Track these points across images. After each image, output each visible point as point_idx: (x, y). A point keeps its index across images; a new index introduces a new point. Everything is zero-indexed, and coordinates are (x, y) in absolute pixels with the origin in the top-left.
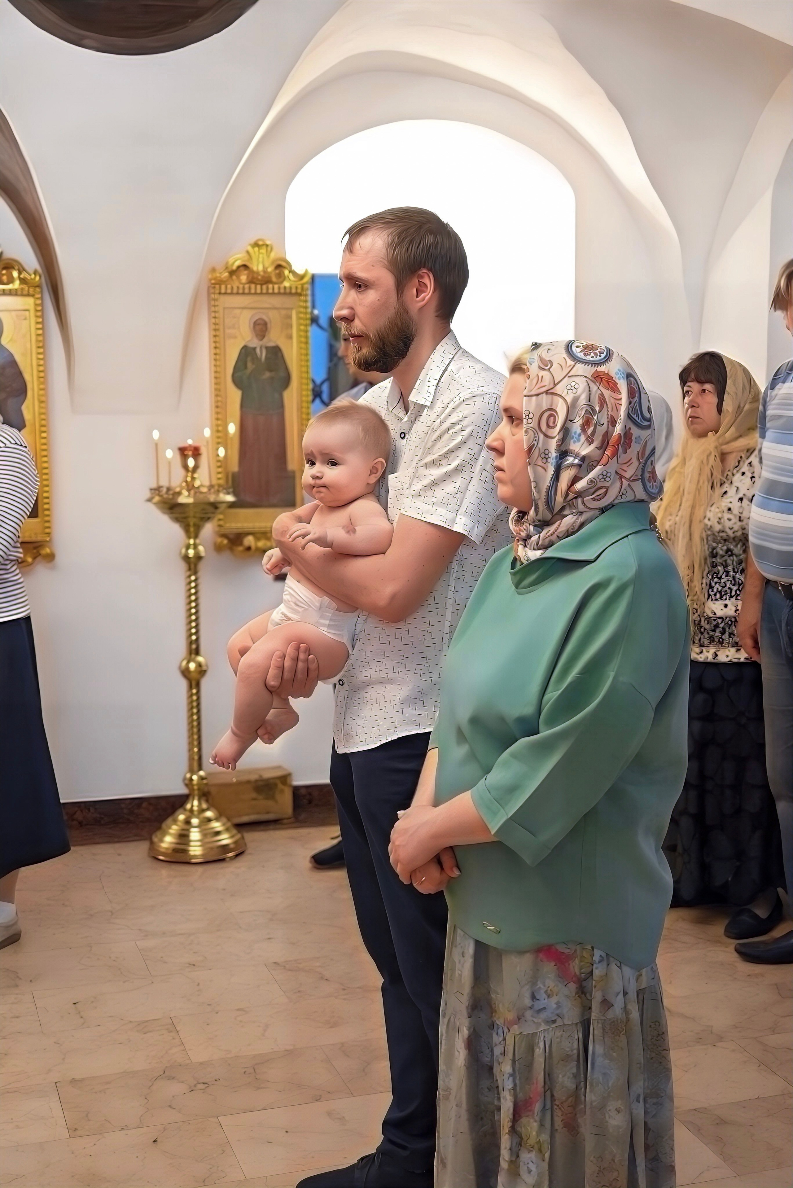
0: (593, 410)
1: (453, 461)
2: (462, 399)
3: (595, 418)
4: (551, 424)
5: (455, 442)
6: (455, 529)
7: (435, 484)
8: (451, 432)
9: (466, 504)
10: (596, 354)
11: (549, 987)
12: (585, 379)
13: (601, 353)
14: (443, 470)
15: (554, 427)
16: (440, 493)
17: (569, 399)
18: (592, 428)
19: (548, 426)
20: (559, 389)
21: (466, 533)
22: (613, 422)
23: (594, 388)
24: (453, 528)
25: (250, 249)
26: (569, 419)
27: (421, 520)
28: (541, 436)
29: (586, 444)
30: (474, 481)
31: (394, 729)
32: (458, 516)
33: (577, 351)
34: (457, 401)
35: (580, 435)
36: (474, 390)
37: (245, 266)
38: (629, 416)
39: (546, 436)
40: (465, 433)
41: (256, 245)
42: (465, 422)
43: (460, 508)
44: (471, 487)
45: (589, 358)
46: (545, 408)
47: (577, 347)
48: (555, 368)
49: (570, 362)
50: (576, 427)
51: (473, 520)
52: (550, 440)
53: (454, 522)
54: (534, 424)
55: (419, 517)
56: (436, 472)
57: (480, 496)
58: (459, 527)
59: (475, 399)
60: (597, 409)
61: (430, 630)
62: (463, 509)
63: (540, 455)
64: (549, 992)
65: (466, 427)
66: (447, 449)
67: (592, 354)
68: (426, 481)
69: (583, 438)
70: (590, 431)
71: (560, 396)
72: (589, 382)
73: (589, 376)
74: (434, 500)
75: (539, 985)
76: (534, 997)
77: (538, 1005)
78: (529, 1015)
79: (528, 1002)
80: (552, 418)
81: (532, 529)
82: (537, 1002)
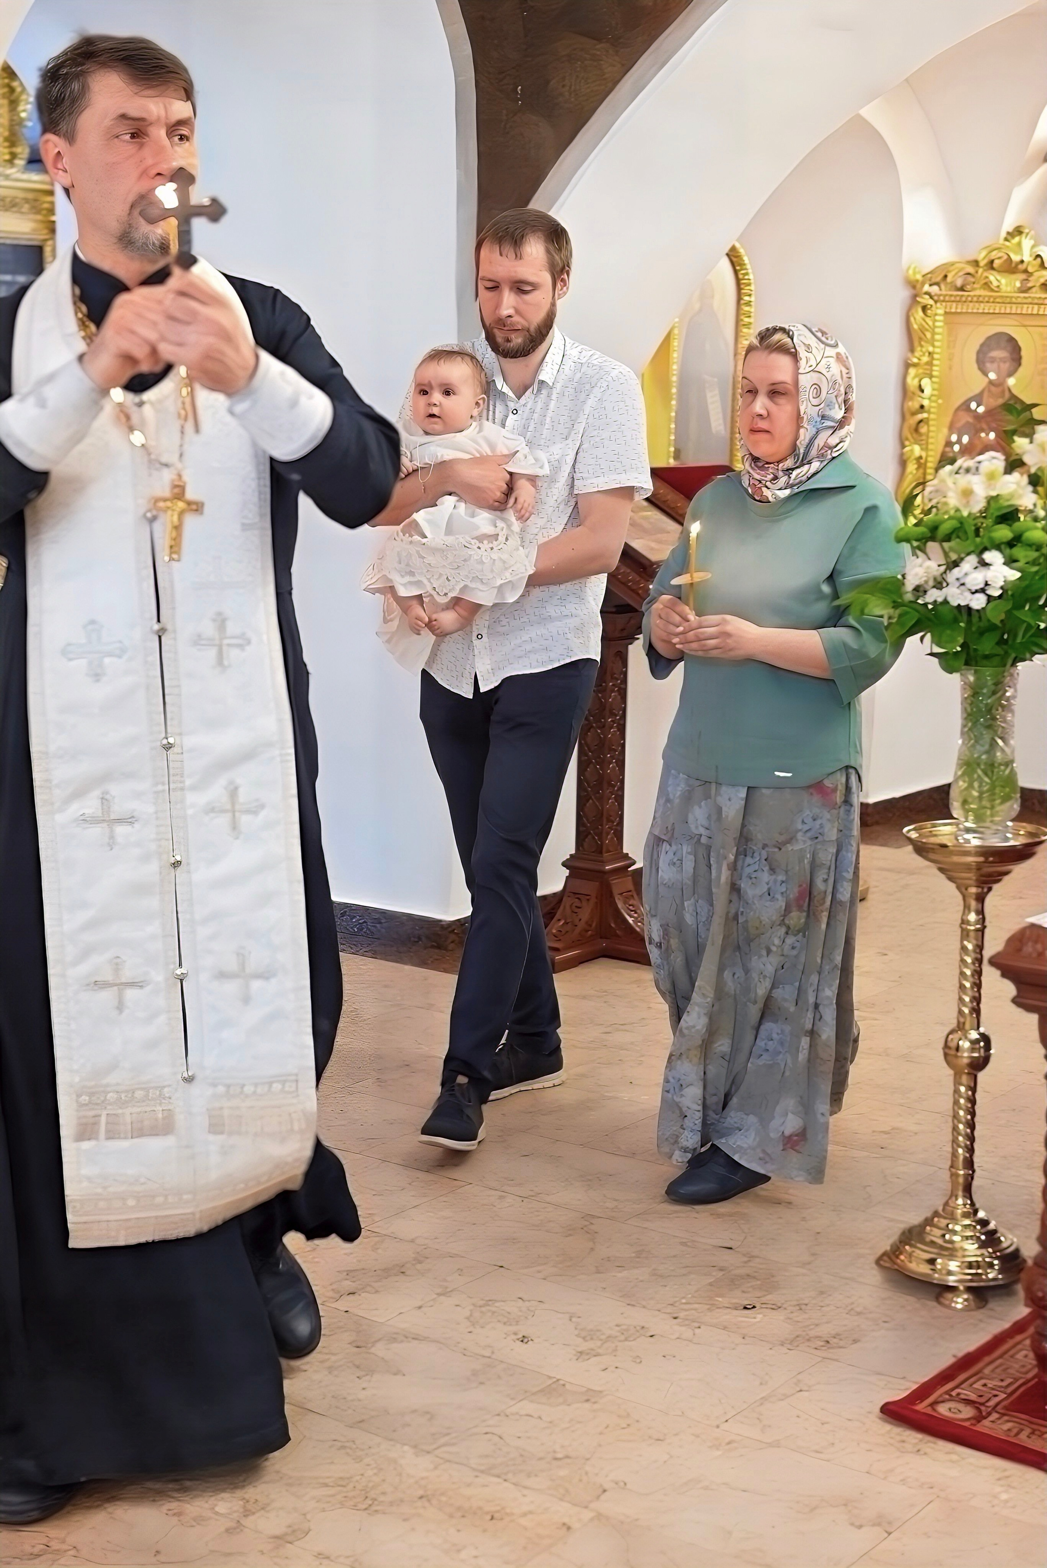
17: (828, 376)
75: (808, 812)
76: (803, 822)
77: (806, 827)
78: (800, 835)
79: (799, 826)
80: (815, 390)
81: (781, 474)
82: (805, 826)
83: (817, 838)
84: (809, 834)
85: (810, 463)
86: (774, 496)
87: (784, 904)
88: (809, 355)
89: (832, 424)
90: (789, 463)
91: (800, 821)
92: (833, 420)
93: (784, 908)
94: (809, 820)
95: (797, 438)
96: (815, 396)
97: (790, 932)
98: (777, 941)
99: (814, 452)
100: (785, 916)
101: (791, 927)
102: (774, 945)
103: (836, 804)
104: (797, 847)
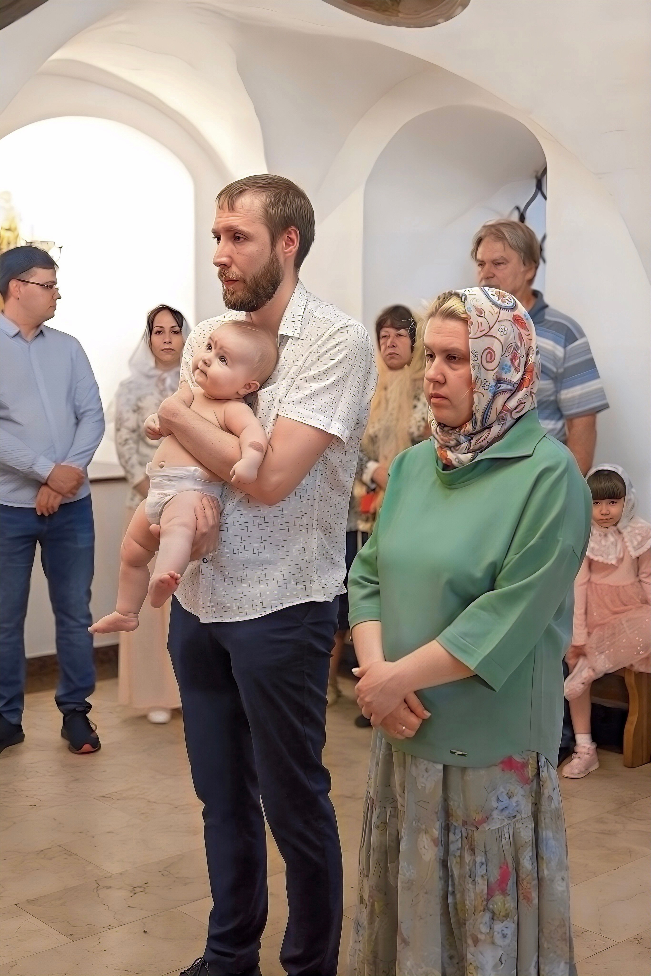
0: (517, 346)
1: (331, 376)
2: (337, 329)
3: (519, 352)
5: (333, 362)
6: (331, 431)
7: (315, 394)
8: (329, 354)
9: (339, 412)
11: (509, 790)
12: (509, 322)
14: (322, 384)
15: (491, 362)
16: (319, 402)
17: (502, 339)
20: (493, 332)
21: (339, 435)
23: (515, 328)
24: (329, 430)
26: (502, 355)
27: (302, 422)
28: (483, 370)
29: (515, 373)
30: (346, 394)
31: (278, 601)
32: (333, 422)
34: (333, 330)
35: (510, 367)
36: (345, 322)
39: (486, 369)
40: (341, 356)
42: (341, 347)
43: (334, 415)
44: (343, 399)
46: (485, 348)
48: (488, 315)
49: (496, 310)
50: (508, 361)
51: (344, 425)
52: (489, 372)
53: (329, 425)
55: (300, 420)
56: (316, 386)
57: (349, 406)
58: (333, 431)
59: (348, 329)
60: (519, 345)
61: (303, 517)
62: (336, 416)
63: (481, 384)
64: (510, 793)
65: (343, 350)
66: (326, 367)
68: (307, 392)
70: (517, 363)
71: (495, 337)
72: (512, 324)
73: (512, 320)
74: (314, 407)
75: (502, 789)
76: (498, 800)
77: (501, 806)
78: (495, 814)
79: (494, 804)
80: (489, 355)
81: (462, 438)
82: (500, 803)
83: (515, 817)
84: (506, 813)
85: (490, 427)
86: (457, 460)
87: (485, 887)
88: (480, 320)
89: (509, 387)
90: (469, 427)
91: (494, 799)
92: (509, 383)
93: (485, 891)
94: (504, 798)
95: (472, 403)
96: (488, 360)
97: (495, 918)
98: (484, 929)
99: (493, 417)
100: (488, 900)
101: (497, 913)
102: (482, 933)
103: (529, 778)
104: (494, 825)
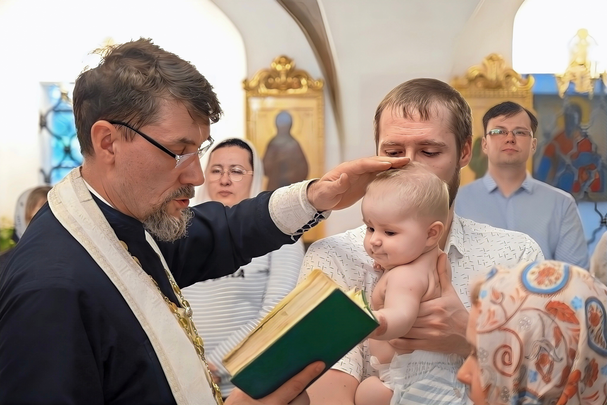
0: (548, 344)
3: (552, 353)
4: (507, 361)
10: (550, 281)
12: (537, 312)
13: (557, 279)
15: (510, 364)
17: (522, 335)
18: (547, 367)
19: (504, 363)
20: (512, 325)
22: (572, 354)
23: (548, 320)
25: (486, 62)
26: (523, 356)
28: (498, 375)
29: (543, 383)
33: (531, 278)
35: (535, 374)
37: (481, 76)
38: (589, 343)
39: (503, 373)
41: (491, 58)
45: (543, 287)
46: (498, 345)
47: (533, 273)
48: (507, 302)
49: (523, 294)
50: (531, 365)
52: (508, 378)
54: (489, 362)
60: (553, 343)
63: (498, 394)
67: (547, 282)
69: (539, 377)
70: (546, 369)
71: (513, 332)
72: (542, 314)
73: (542, 308)
